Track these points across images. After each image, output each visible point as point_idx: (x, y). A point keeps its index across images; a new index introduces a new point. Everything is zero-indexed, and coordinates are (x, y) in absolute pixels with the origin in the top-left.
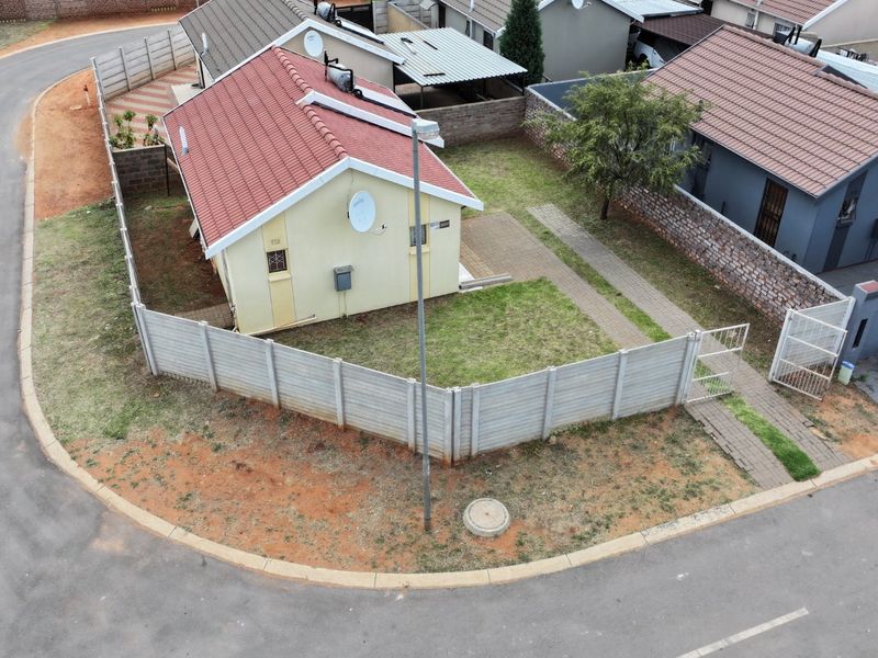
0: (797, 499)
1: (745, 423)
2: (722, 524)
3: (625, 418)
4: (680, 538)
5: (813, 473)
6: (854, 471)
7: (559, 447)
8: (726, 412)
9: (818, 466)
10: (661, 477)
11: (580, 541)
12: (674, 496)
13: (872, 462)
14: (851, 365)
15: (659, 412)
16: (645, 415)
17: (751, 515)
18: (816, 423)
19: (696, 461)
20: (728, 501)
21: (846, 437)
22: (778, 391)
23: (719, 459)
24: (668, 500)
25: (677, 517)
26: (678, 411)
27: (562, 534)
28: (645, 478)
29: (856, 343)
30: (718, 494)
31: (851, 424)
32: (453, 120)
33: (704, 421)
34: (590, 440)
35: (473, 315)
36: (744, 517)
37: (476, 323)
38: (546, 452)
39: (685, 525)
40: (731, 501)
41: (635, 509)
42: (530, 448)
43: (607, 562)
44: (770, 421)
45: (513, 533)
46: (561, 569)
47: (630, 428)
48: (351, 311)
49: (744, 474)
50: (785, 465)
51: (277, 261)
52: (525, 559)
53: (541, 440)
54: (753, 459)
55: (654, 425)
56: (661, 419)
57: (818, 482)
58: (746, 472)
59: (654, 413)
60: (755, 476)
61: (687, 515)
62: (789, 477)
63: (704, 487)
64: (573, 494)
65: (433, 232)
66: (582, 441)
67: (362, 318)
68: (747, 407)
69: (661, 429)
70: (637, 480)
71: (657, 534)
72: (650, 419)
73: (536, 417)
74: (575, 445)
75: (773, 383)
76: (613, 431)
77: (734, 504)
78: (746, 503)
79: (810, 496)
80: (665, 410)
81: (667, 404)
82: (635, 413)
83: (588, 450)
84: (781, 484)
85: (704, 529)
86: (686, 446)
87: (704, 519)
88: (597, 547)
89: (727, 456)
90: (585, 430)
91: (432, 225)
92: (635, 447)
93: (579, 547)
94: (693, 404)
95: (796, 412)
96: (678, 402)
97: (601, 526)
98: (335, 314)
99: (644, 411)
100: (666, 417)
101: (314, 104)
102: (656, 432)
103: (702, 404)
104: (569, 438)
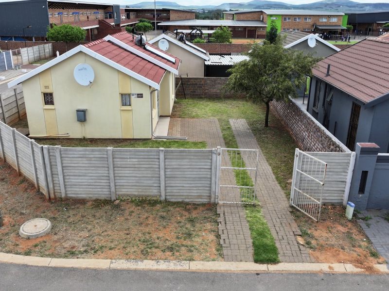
0: (246, 274)
1: (248, 221)
2: (172, 272)
3: (172, 202)
4: (135, 271)
5: (274, 261)
6: (309, 269)
7: (118, 207)
8: (241, 214)
9: (280, 258)
10: (161, 235)
11: (72, 253)
12: (157, 248)
13: (330, 268)
14: (353, 204)
15: (198, 205)
16: (188, 204)
17: (198, 273)
18: (304, 234)
19: (194, 233)
20: (191, 260)
21: (321, 248)
22: (291, 212)
23: (211, 237)
24: (150, 248)
25: (146, 259)
26: (211, 207)
27: (64, 248)
28: (149, 233)
29: (362, 190)
30: (190, 254)
31: (333, 241)
33: (222, 215)
34: (140, 208)
36: (193, 272)
38: (108, 207)
40: (193, 260)
41: (124, 247)
42: (99, 203)
43: (73, 270)
44: (270, 225)
45: (41, 240)
46: (39, 265)
47: (171, 208)
48: (88, 136)
49: (219, 248)
50: (255, 250)
51: (48, 99)
52: (28, 253)
53: (111, 200)
54: (235, 241)
55: (188, 210)
56: (196, 209)
57: (272, 268)
58: (222, 247)
59: (194, 204)
60: (225, 252)
61: (153, 260)
62: (251, 258)
63: (183, 248)
64: (98, 230)
65: (134, 99)
66: (134, 207)
67: (93, 141)
68: (258, 215)
69: (190, 213)
70: (144, 234)
71: (122, 264)
72: (188, 207)
73: (104, 182)
74: (127, 208)
75: (292, 207)
76: (158, 206)
77: (192, 263)
78: (203, 264)
79: (258, 274)
80: (203, 205)
81: (205, 200)
82: (180, 200)
83: (132, 212)
84: (241, 261)
85: (157, 271)
86: (198, 225)
87: (163, 266)
88: (76, 260)
89: (218, 236)
90: (142, 202)
91: (133, 95)
92: (163, 217)
93: (66, 257)
94: (224, 205)
95: (294, 225)
96: (212, 200)
97: (92, 250)
98: (79, 136)
99: (187, 200)
100: (201, 208)
101: (109, 41)
102: (186, 214)
103: (230, 206)
104: (128, 204)
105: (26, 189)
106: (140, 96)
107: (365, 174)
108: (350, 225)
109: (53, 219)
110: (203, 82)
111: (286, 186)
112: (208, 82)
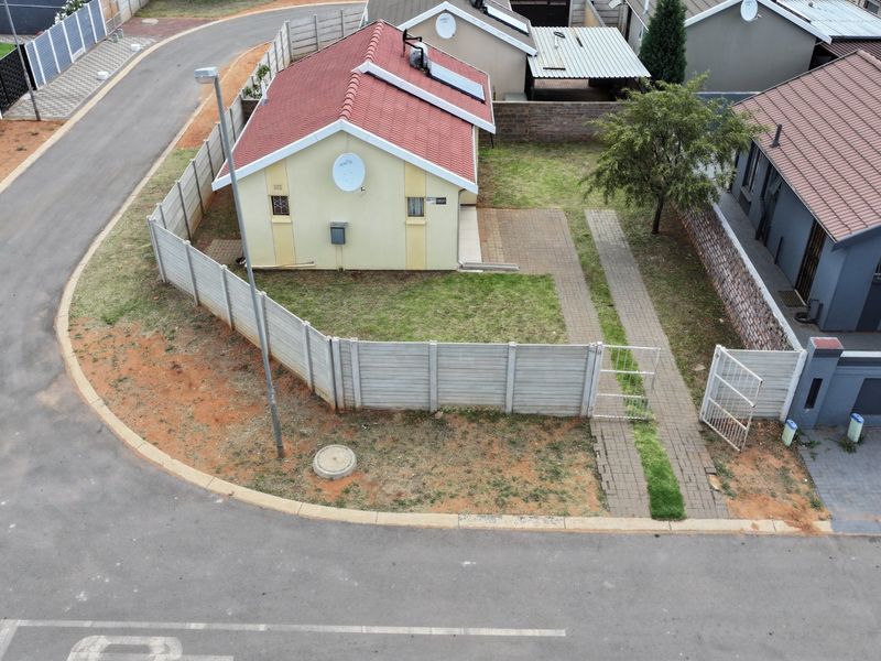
0: (640, 536)
1: (640, 450)
2: (543, 532)
3: (522, 415)
4: (494, 531)
5: (678, 517)
6: (724, 528)
7: (441, 423)
8: (628, 436)
9: (687, 511)
10: (517, 474)
11: (400, 504)
12: (515, 495)
13: (754, 526)
14: (795, 426)
15: (561, 419)
16: (545, 417)
17: (578, 534)
18: (720, 471)
19: (563, 471)
20: (566, 514)
21: (744, 494)
22: (701, 432)
23: (588, 476)
24: (507, 496)
25: (504, 513)
26: (581, 423)
27: (388, 495)
28: (500, 471)
29: (811, 402)
30: (562, 505)
31: (760, 484)
32: (562, 116)
33: (599, 439)
34: (475, 425)
35: (456, 293)
36: (571, 533)
37: (451, 301)
38: (427, 424)
39: (507, 522)
40: (569, 515)
41: (470, 494)
42: (415, 417)
43: (410, 530)
44: (670, 456)
45: (349, 481)
46: (364, 522)
47: (521, 425)
48: (348, 266)
49: (602, 495)
50: (652, 500)
51: (280, 205)
52: (340, 505)
53: (429, 412)
54: (621, 485)
55: (547, 429)
56: (558, 426)
57: (676, 526)
58: (605, 494)
59: (555, 418)
60: (611, 501)
61: (514, 515)
62: (648, 513)
63: (552, 496)
64: (424, 465)
65: (429, 206)
66: (466, 424)
67: (357, 275)
68: (654, 438)
69: (551, 434)
70: (492, 471)
71: (473, 521)
72: (547, 422)
73: (421, 388)
74: (456, 426)
75: (702, 423)
76: (502, 422)
77: (568, 519)
78: (583, 522)
79: (657, 536)
80: (569, 419)
81: (572, 413)
82: (535, 412)
83: (466, 433)
84: (634, 516)
85: (523, 531)
86: (565, 455)
87: (529, 523)
88: (410, 515)
89: (598, 476)
90: (477, 415)
91: (429, 199)
92: (513, 443)
93: (394, 510)
94: (600, 421)
95: (706, 456)
96: (583, 413)
97: (426, 499)
98: (333, 266)
99: (544, 412)
100: (566, 425)
101: (368, 73)
102: (545, 435)
103: (610, 422)
104: (456, 417)
105: (291, 389)
106: (441, 201)
107: (817, 383)
108: (787, 454)
109: (353, 444)
110: (527, 112)
111: (692, 380)
112: (539, 111)
